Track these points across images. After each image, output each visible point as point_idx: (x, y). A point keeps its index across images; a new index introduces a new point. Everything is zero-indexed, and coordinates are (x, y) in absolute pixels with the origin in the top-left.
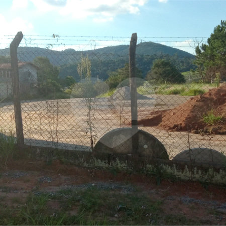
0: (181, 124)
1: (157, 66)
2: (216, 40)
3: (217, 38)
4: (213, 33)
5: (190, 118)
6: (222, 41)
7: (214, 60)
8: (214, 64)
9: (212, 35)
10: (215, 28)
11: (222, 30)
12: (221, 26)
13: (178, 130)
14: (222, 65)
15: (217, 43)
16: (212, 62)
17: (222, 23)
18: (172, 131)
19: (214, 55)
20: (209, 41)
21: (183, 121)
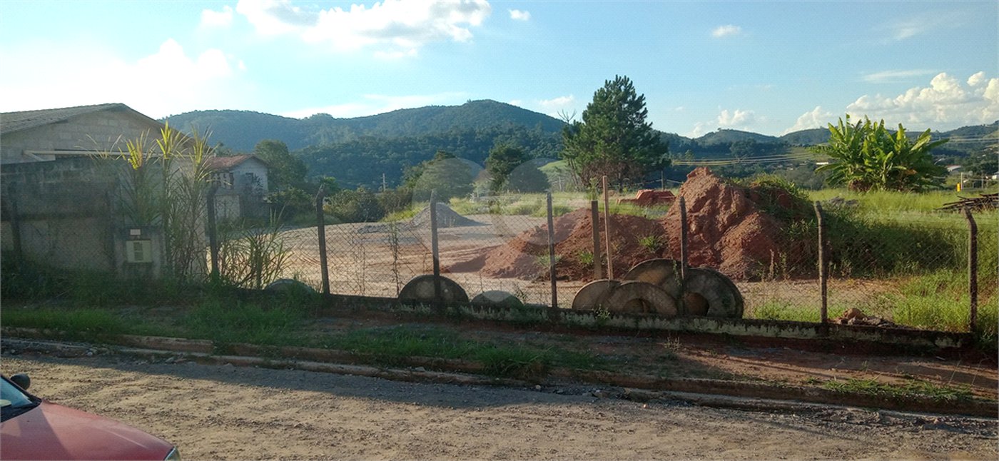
0: (508, 268)
1: (497, 156)
2: (597, 115)
3: (599, 113)
4: (592, 102)
5: (521, 259)
6: (608, 117)
7: (592, 151)
8: (592, 159)
9: (590, 107)
10: (595, 93)
11: (607, 97)
12: (605, 90)
13: (504, 277)
14: (607, 160)
15: (600, 121)
16: (588, 155)
17: (607, 84)
18: (496, 278)
19: (594, 142)
20: (585, 116)
21: (512, 264)
